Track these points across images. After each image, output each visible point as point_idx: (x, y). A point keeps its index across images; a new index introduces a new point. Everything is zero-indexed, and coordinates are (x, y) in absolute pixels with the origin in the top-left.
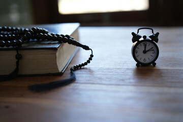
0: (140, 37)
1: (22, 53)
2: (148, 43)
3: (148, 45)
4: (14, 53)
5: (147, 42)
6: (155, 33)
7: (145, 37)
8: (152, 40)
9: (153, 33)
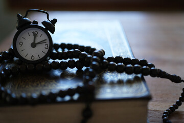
2: (40, 32)
6: (51, 19)
9: (48, 18)
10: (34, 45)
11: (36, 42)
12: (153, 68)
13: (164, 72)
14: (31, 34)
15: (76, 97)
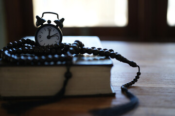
0: (44, 21)
1: (72, 69)
2: (53, 29)
3: (52, 30)
4: (63, 70)
5: (52, 27)
6: (60, 18)
7: (49, 22)
8: (57, 26)
9: (58, 18)
10: (49, 37)
11: (51, 35)
12: (112, 52)
13: (125, 59)
14: (47, 30)
15: (64, 63)
